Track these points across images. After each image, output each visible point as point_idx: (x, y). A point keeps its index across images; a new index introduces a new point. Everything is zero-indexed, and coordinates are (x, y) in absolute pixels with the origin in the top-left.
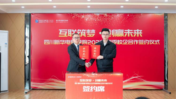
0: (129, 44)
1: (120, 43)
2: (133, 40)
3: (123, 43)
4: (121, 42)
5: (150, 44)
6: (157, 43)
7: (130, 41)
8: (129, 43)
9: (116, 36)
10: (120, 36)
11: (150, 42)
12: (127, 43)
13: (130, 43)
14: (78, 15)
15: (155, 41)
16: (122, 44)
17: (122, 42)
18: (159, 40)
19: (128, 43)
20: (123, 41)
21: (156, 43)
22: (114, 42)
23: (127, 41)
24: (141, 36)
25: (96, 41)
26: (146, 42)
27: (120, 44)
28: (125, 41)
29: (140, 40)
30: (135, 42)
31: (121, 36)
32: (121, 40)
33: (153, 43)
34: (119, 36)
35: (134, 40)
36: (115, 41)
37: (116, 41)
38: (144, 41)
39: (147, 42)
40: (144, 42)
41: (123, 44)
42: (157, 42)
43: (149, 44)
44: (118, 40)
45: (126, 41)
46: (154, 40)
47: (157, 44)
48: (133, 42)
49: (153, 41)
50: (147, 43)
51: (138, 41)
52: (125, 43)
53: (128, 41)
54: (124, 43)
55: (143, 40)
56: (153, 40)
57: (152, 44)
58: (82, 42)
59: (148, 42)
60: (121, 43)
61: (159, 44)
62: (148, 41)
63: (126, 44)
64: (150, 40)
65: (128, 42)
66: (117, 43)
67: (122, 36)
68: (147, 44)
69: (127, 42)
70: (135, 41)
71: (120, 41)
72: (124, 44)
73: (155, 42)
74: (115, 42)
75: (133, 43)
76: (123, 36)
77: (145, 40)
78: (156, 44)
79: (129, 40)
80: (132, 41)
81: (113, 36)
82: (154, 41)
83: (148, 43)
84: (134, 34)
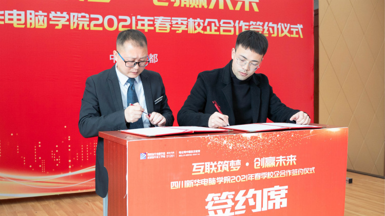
0: (222, 33)
1: (197, 27)
2: (235, 23)
3: (204, 29)
4: (199, 25)
5: (280, 36)
6: (297, 33)
7: (224, 23)
8: (222, 29)
9: (185, 5)
10: (197, 7)
11: (278, 29)
12: (216, 28)
13: (224, 31)
15: (292, 26)
16: (202, 32)
17: (201, 27)
18: (301, 26)
19: (218, 30)
20: (204, 23)
21: (294, 33)
22: (177, 23)
23: (218, 25)
24: (256, 9)
25: (120, 17)
26: (268, 30)
27: (196, 32)
28: (210, 24)
29: (254, 23)
30: (240, 28)
31: (200, 7)
32: (198, 20)
33: (286, 32)
34: (192, 6)
35: (237, 21)
36: (179, 20)
37: (185, 23)
38: (263, 26)
39: (271, 29)
40: (264, 30)
41: (205, 33)
42: (296, 31)
43: (275, 35)
44: (191, 20)
45: (213, 24)
46: (289, 25)
47: (297, 36)
48: (235, 27)
49: (286, 28)
50: (271, 32)
51: (247, 24)
52: (211, 30)
53: (219, 22)
54: (208, 28)
55: (261, 24)
56: (285, 24)
57: (283, 35)
58: (69, 20)
59: (273, 28)
60: (199, 30)
61: (302, 37)
62: (275, 26)
63: (213, 32)
64: (280, 24)
65: (220, 25)
66: (187, 27)
67: (203, 6)
68: (273, 35)
69: (215, 26)
70: (239, 23)
71: (196, 24)
72: (208, 32)
73: (293, 31)
74: (182, 24)
75: (232, 29)
76: (206, 7)
77: (266, 23)
78: (295, 35)
79: (222, 21)
80: (230, 23)
81: (174, 3)
82: (290, 28)
83: (274, 33)
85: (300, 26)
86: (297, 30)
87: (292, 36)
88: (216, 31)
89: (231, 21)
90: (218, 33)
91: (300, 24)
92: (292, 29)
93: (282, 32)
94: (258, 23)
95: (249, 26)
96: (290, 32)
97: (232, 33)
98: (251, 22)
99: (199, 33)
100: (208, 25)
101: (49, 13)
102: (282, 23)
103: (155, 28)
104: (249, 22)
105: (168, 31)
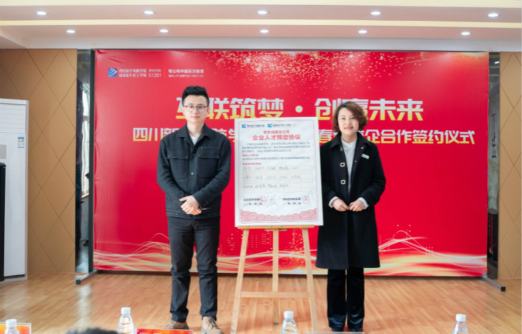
0: (383, 142)
2: (396, 132)
5: (447, 142)
6: (468, 139)
7: (385, 133)
8: (383, 138)
11: (445, 136)
12: (377, 138)
13: (385, 140)
14: (232, 56)
15: (461, 133)
18: (473, 133)
19: (379, 139)
21: (464, 139)
23: (378, 135)
24: (420, 118)
26: (434, 138)
28: (370, 134)
29: (418, 132)
30: (402, 137)
33: (454, 139)
35: (399, 131)
38: (428, 134)
40: (428, 137)
43: (442, 142)
45: (374, 134)
46: (458, 132)
47: (468, 142)
48: (396, 136)
49: (454, 135)
50: (437, 139)
51: (410, 132)
52: (371, 139)
53: (380, 132)
55: (426, 132)
56: (454, 132)
57: (451, 142)
59: (439, 136)
61: (473, 143)
62: (441, 133)
64: (447, 131)
65: (381, 135)
68: (438, 143)
69: (376, 135)
70: (401, 132)
73: (462, 138)
75: (394, 138)
77: (432, 131)
78: (464, 142)
79: (383, 131)
80: (391, 133)
82: (459, 135)
83: (440, 140)
84: (399, 112)
85: (471, 133)
86: (468, 136)
87: (461, 142)
88: (376, 140)
89: (393, 131)
90: (378, 142)
91: (471, 131)
92: (461, 136)
93: (450, 138)
94: (422, 131)
95: (412, 134)
96: (459, 139)
97: (394, 142)
98: (414, 131)
101: (228, 130)
102: (449, 130)
104: (412, 131)
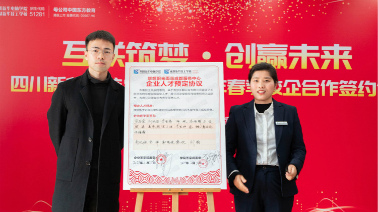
0: (304, 94)
2: (320, 82)
3: (283, 90)
7: (307, 83)
8: (304, 90)
12: (298, 89)
13: (307, 92)
16: (281, 94)
17: (280, 89)
19: (300, 91)
20: (283, 84)
23: (299, 86)
24: (348, 66)
26: (364, 90)
28: (290, 85)
29: (346, 82)
30: (327, 89)
31: (279, 67)
35: (324, 81)
38: (357, 85)
39: (368, 89)
40: (358, 89)
41: (284, 94)
43: (373, 95)
45: (294, 86)
48: (320, 88)
51: (337, 83)
52: (291, 92)
53: (301, 82)
54: (288, 89)
55: (355, 83)
59: (371, 87)
60: (277, 92)
62: (373, 84)
63: (294, 94)
65: (302, 86)
67: (282, 67)
68: (370, 95)
69: (297, 86)
70: (326, 83)
72: (288, 94)
75: (317, 90)
76: (285, 67)
77: (362, 82)
79: (305, 81)
80: (314, 83)
81: (248, 65)
83: (372, 93)
84: (324, 60)
89: (316, 81)
90: (299, 94)
94: (351, 82)
95: (339, 85)
97: (317, 94)
98: (342, 82)
99: (277, 95)
100: (288, 86)
103: (228, 91)
104: (339, 82)
105: (242, 93)
